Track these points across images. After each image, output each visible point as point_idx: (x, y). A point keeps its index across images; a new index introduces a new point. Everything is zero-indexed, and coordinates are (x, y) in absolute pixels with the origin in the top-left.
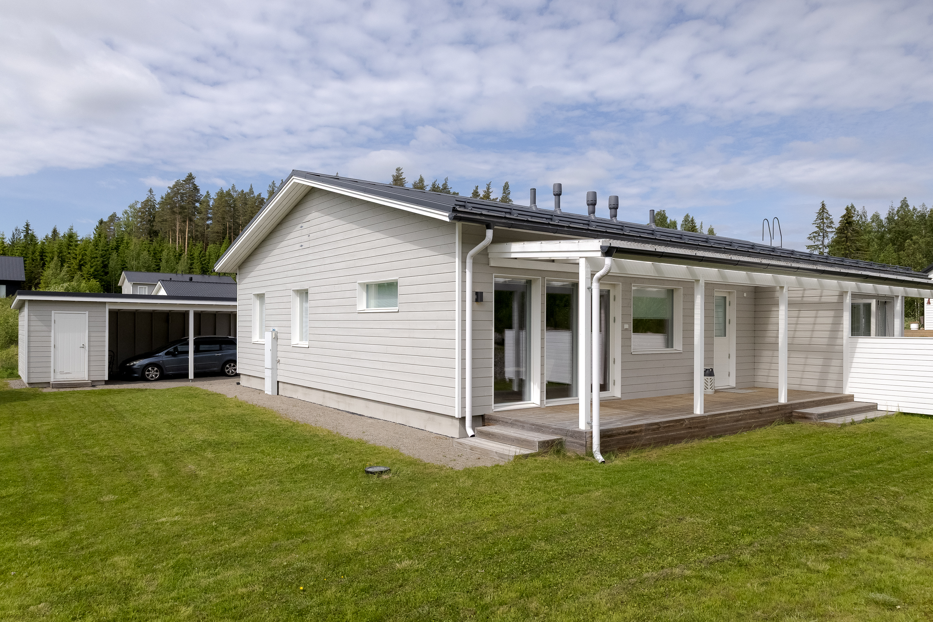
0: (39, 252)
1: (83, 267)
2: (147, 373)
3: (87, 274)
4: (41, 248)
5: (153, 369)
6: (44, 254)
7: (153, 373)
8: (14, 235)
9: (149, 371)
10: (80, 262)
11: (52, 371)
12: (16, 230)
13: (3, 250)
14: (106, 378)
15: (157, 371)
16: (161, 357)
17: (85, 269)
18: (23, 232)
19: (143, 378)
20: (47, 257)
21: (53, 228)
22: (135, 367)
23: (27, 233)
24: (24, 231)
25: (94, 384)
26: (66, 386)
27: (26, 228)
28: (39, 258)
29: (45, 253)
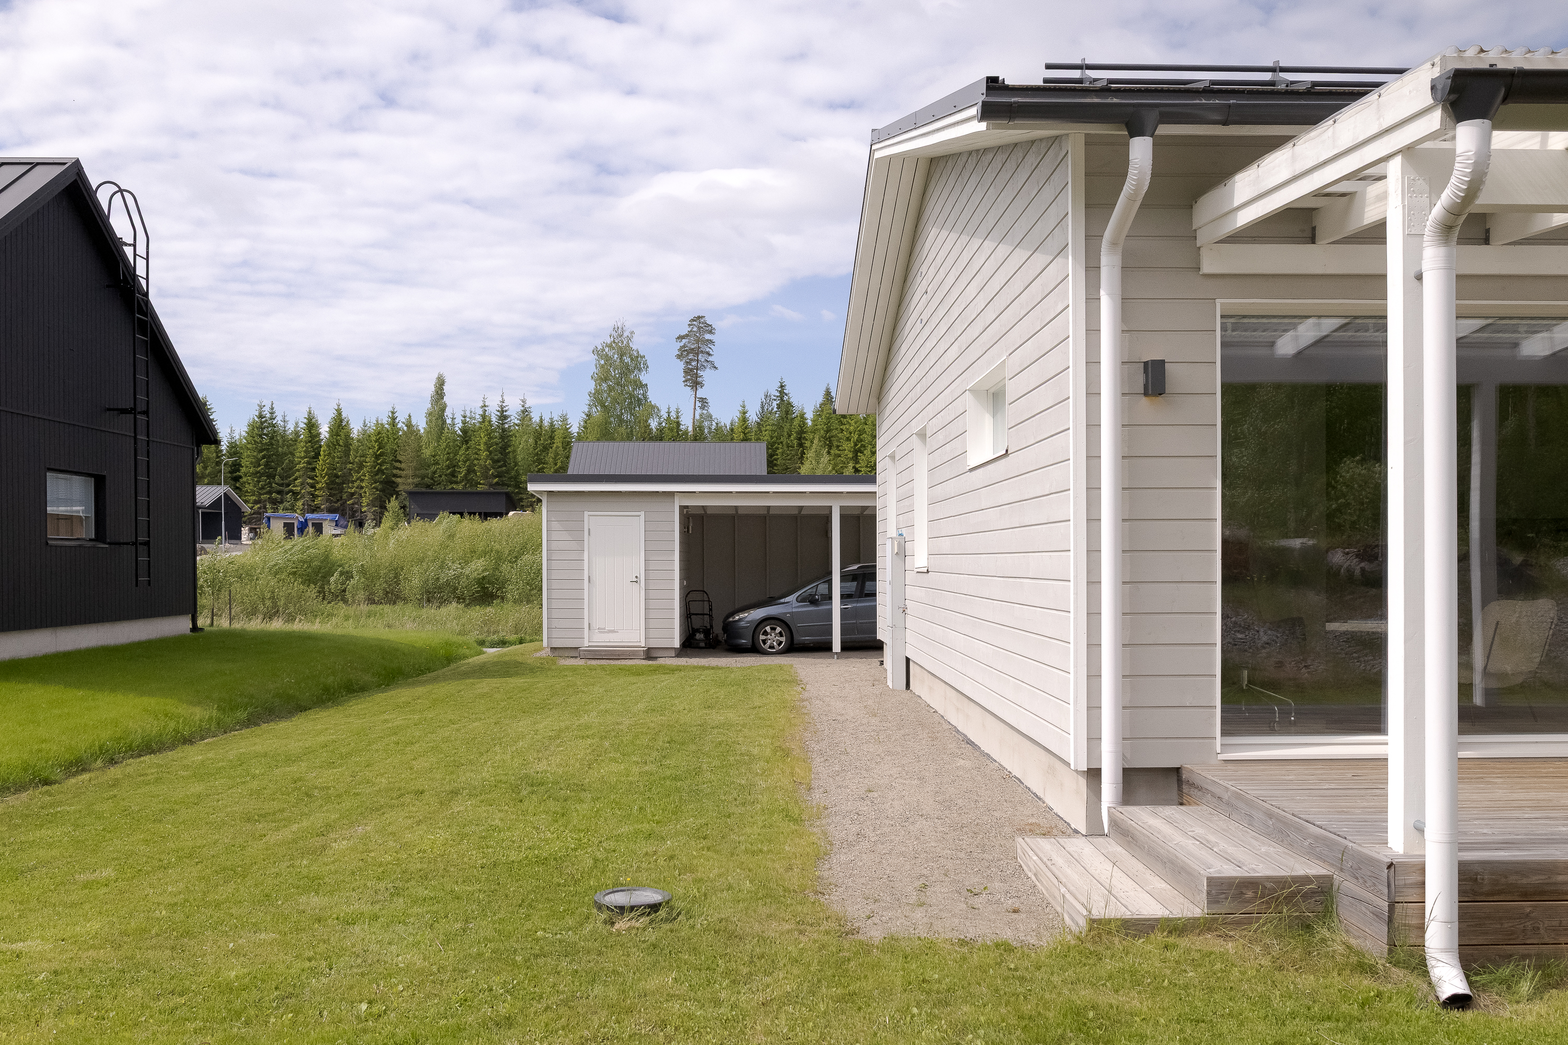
0: (796, 432)
1: (859, 454)
2: (762, 637)
3: (867, 467)
4: (799, 426)
5: (773, 629)
6: (803, 435)
7: (774, 638)
8: (763, 407)
9: (766, 633)
10: (856, 445)
11: (586, 626)
12: (766, 396)
13: (744, 433)
14: (677, 644)
15: (781, 634)
16: (790, 605)
17: (863, 457)
18: (775, 400)
19: (754, 649)
20: (807, 440)
21: (824, 389)
22: (742, 624)
23: (782, 400)
24: (777, 397)
25: (650, 654)
26: (601, 655)
27: (780, 392)
28: (795, 442)
29: (805, 433)
